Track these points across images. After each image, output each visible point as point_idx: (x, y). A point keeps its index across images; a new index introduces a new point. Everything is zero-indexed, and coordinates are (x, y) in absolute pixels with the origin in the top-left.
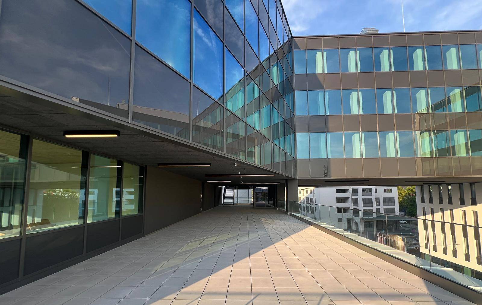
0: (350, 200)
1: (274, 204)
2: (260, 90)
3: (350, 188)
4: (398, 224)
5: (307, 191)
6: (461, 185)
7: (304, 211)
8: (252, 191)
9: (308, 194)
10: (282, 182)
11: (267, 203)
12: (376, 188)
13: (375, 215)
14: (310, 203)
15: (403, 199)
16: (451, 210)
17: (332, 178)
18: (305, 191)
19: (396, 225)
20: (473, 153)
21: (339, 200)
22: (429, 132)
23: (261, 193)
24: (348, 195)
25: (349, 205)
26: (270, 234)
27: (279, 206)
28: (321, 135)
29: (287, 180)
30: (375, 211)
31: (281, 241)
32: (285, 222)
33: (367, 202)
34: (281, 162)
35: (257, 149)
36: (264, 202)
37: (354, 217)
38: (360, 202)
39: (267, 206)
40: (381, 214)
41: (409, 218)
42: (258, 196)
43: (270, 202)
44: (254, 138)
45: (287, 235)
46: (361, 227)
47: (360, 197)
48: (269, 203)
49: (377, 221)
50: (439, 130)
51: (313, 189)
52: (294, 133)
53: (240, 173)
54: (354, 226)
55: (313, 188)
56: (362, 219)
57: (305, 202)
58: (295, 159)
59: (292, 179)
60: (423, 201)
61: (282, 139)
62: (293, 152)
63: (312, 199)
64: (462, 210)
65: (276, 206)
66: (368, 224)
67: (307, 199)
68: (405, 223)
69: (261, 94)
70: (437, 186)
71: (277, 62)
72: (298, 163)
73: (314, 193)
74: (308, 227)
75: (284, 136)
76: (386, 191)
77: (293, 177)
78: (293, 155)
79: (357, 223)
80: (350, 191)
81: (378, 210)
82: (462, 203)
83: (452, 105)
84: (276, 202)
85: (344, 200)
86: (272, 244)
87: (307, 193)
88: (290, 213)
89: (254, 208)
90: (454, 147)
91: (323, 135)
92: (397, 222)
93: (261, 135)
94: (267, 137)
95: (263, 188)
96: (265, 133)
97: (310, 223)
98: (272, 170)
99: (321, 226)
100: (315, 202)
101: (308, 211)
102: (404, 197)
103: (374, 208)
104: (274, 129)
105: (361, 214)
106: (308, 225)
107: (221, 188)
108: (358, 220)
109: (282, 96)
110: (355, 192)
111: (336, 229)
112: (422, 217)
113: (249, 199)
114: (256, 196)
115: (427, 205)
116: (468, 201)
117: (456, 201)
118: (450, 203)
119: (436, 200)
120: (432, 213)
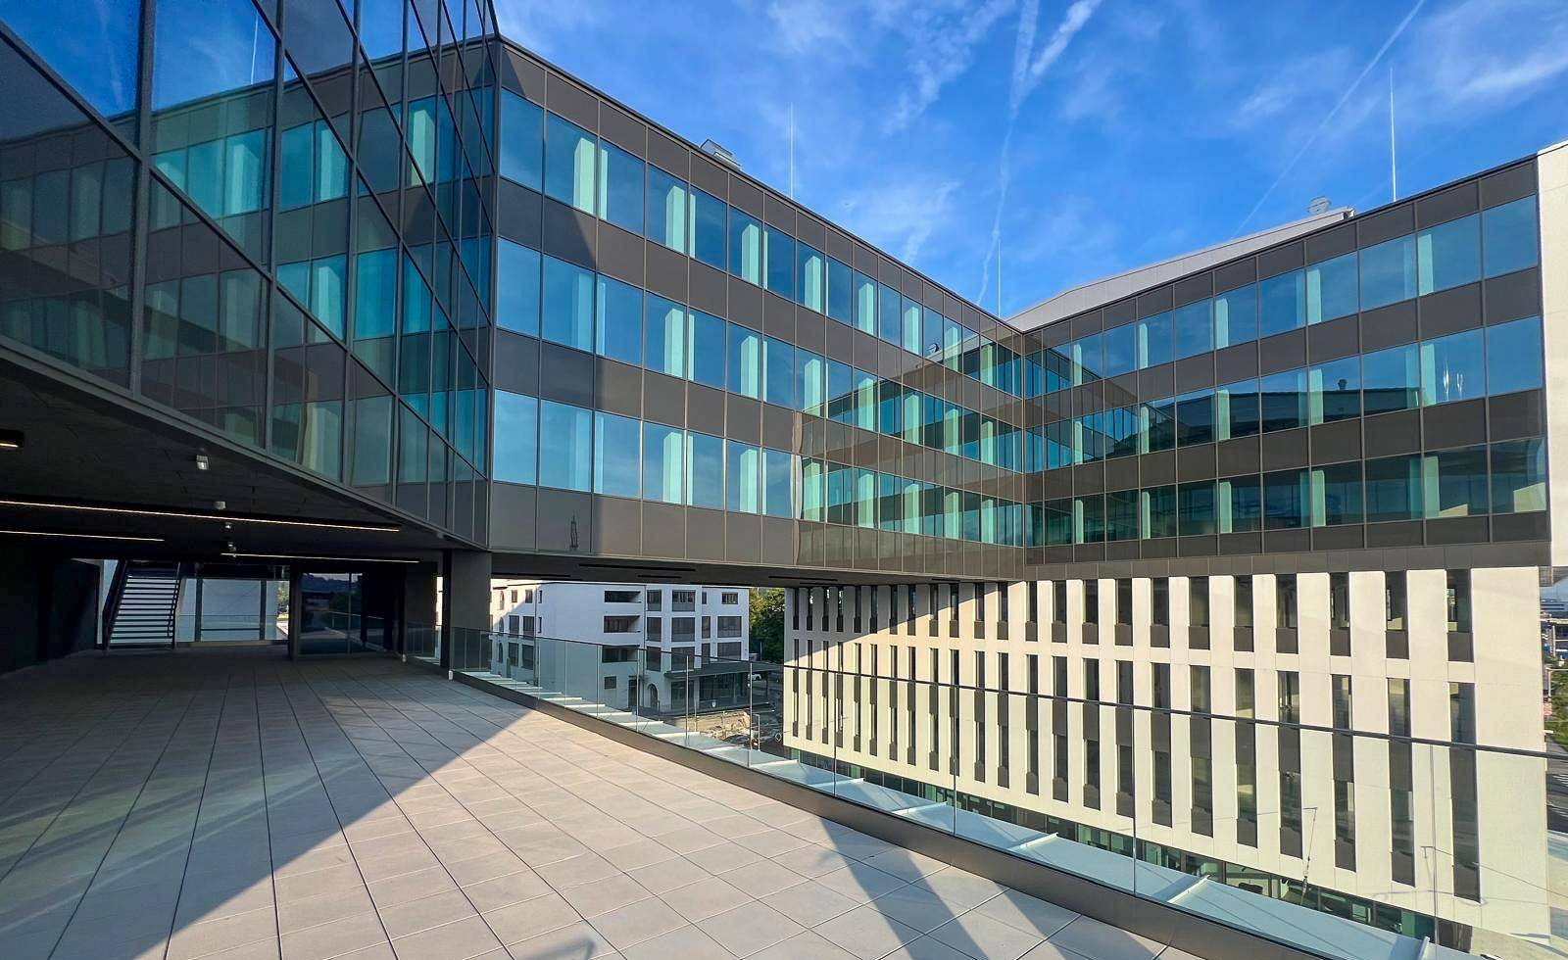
0: (642, 624)
1: (387, 641)
2: (353, 173)
3: (643, 589)
4: (744, 684)
5: (515, 594)
6: (858, 588)
7: (501, 660)
8: (281, 589)
9: (516, 605)
10: (427, 557)
11: (356, 636)
12: (705, 590)
13: (698, 664)
14: (521, 632)
15: (756, 619)
16: (840, 644)
17: (604, 555)
18: (508, 594)
19: (741, 686)
20: (885, 523)
21: (612, 624)
22: (821, 462)
23: (324, 596)
24: (637, 608)
25: (637, 637)
26: (369, 760)
27: (410, 649)
28: (578, 415)
29: (448, 554)
30: (698, 652)
31: (423, 781)
32: (440, 707)
33: (683, 628)
34: (431, 484)
35: (316, 415)
36: (341, 635)
37: (648, 673)
38: (667, 628)
39: (356, 648)
40: (712, 660)
41: (767, 666)
42: (310, 608)
43: (370, 633)
44: (307, 369)
45: (449, 752)
46: (665, 700)
47: (667, 614)
48: (364, 637)
49: (702, 680)
50: (836, 462)
51: (533, 588)
52: (487, 387)
53: (222, 505)
54: (644, 698)
55: (533, 585)
56: (668, 675)
57: (507, 630)
58: (485, 481)
59: (471, 551)
60: (796, 627)
61: (437, 398)
62: (479, 453)
63: (529, 622)
64: (856, 643)
65: (395, 646)
66: (678, 689)
67: (514, 620)
68: (758, 678)
69: (358, 190)
70: (822, 590)
71: (436, 96)
72: (494, 497)
73: (539, 600)
74: (523, 715)
75: (447, 387)
76: (725, 599)
77: (473, 541)
78: (479, 465)
79: (653, 688)
80: (643, 597)
81: (706, 647)
82: (858, 628)
83: (860, 410)
84: (396, 632)
85: (623, 624)
86: (387, 800)
87: (514, 599)
88: (455, 673)
89: (290, 657)
90: (856, 504)
91: (582, 417)
92: (743, 677)
93: (349, 356)
94: (376, 373)
95: (344, 577)
96: (369, 356)
97: (531, 703)
98: (392, 508)
99: (567, 709)
100: (538, 630)
101: (513, 660)
102: (761, 616)
103: (697, 644)
104: (406, 352)
105: (666, 663)
106: (523, 710)
107: (96, 572)
108: (657, 679)
109: (448, 236)
110: (655, 599)
111: (613, 714)
112: (792, 663)
113: (263, 620)
114: (303, 608)
115: (802, 635)
116: (866, 624)
117: (849, 623)
118: (840, 628)
119: (818, 622)
120: (810, 653)
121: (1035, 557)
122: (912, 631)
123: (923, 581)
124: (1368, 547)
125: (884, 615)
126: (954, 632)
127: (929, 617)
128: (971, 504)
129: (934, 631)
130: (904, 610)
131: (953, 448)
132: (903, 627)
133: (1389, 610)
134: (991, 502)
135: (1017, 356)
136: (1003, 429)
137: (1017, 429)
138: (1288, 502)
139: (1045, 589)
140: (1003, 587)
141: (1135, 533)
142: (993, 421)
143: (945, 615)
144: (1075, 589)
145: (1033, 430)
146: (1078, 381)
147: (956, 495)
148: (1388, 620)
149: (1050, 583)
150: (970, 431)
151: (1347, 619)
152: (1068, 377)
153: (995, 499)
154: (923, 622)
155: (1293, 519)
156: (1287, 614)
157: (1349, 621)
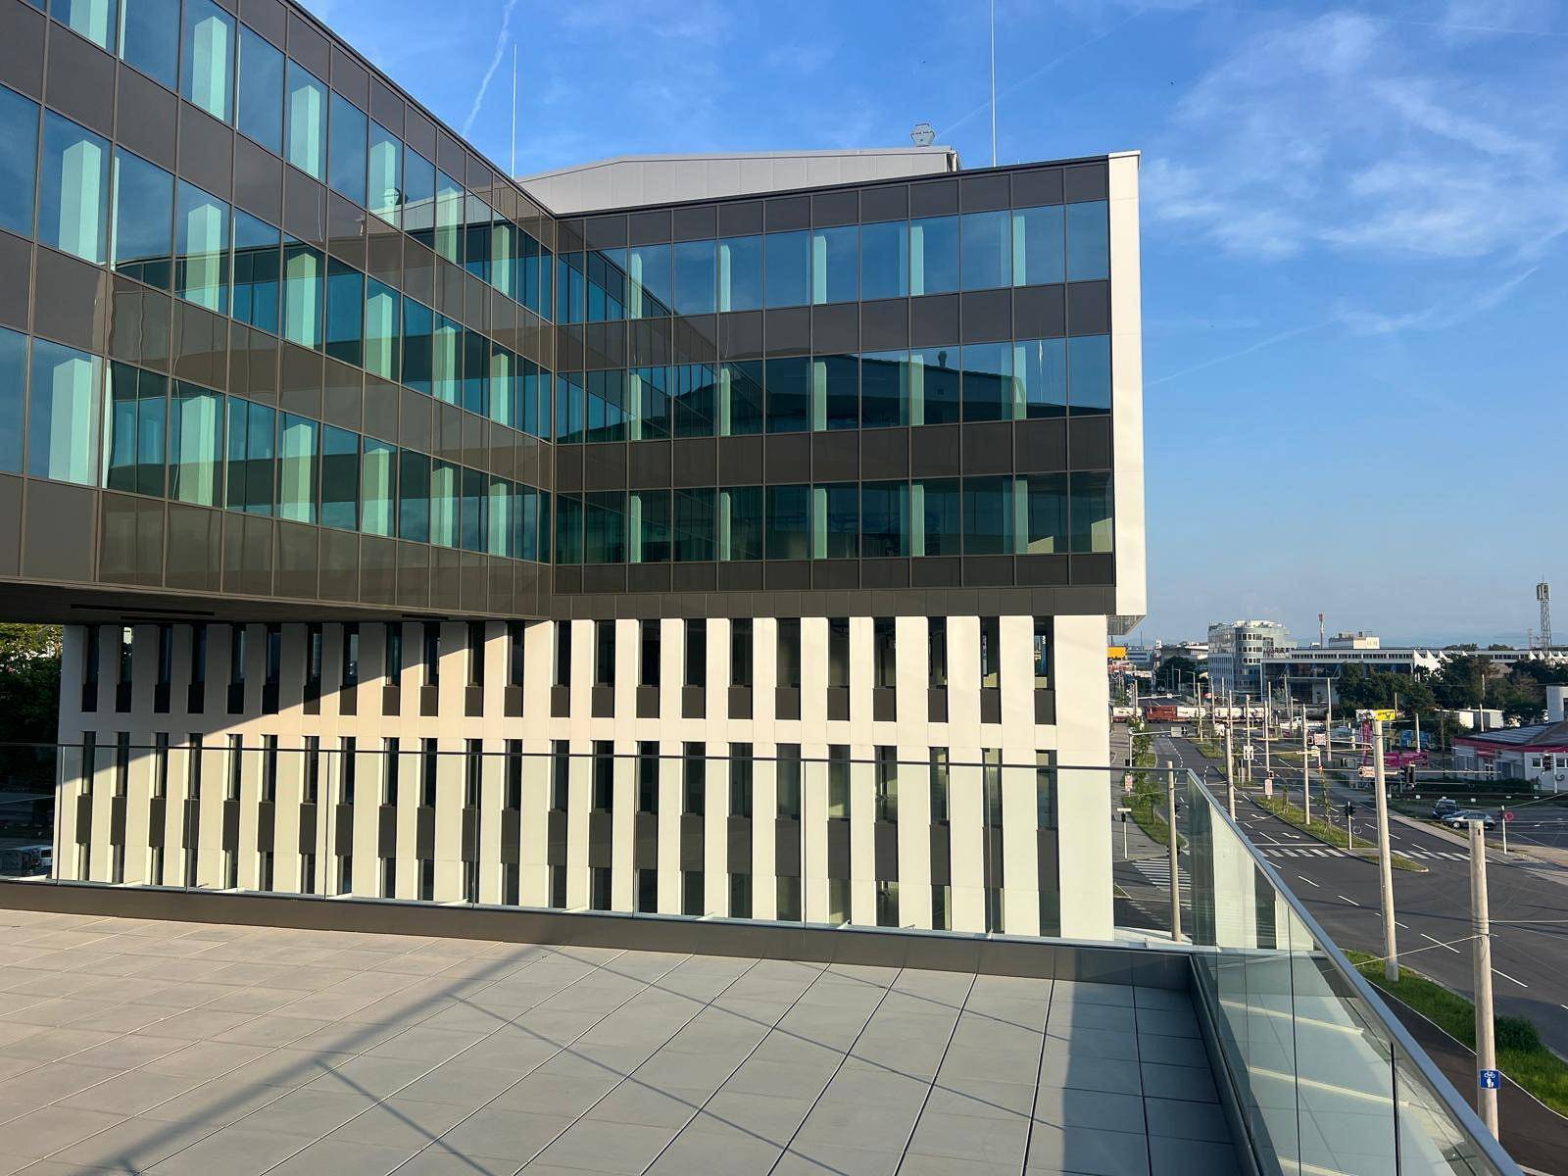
16: (196, 739)
60: (89, 706)
64: (231, 735)
82: (236, 708)
115: (106, 723)
116: (254, 695)
117: (216, 696)
118: (196, 705)
119: (143, 694)
120: (122, 763)
121: (567, 583)
122: (349, 707)
123: (373, 618)
124: (965, 585)
125: (293, 679)
126: (430, 706)
127: (383, 681)
128: (472, 487)
129: (391, 705)
130: (333, 672)
131: (446, 389)
132: (331, 701)
133: (985, 661)
134: (503, 487)
135: (546, 252)
136: (523, 369)
137: (545, 372)
138: (886, 518)
139: (584, 633)
140: (516, 632)
141: (709, 549)
142: (510, 354)
143: (413, 677)
144: (628, 634)
145: (569, 377)
146: (636, 312)
147: (448, 472)
148: (983, 676)
149: (591, 623)
150: (474, 363)
151: (945, 674)
152: (622, 300)
153: (509, 484)
154: (370, 693)
155: (891, 540)
156: (883, 668)
157: (946, 678)
